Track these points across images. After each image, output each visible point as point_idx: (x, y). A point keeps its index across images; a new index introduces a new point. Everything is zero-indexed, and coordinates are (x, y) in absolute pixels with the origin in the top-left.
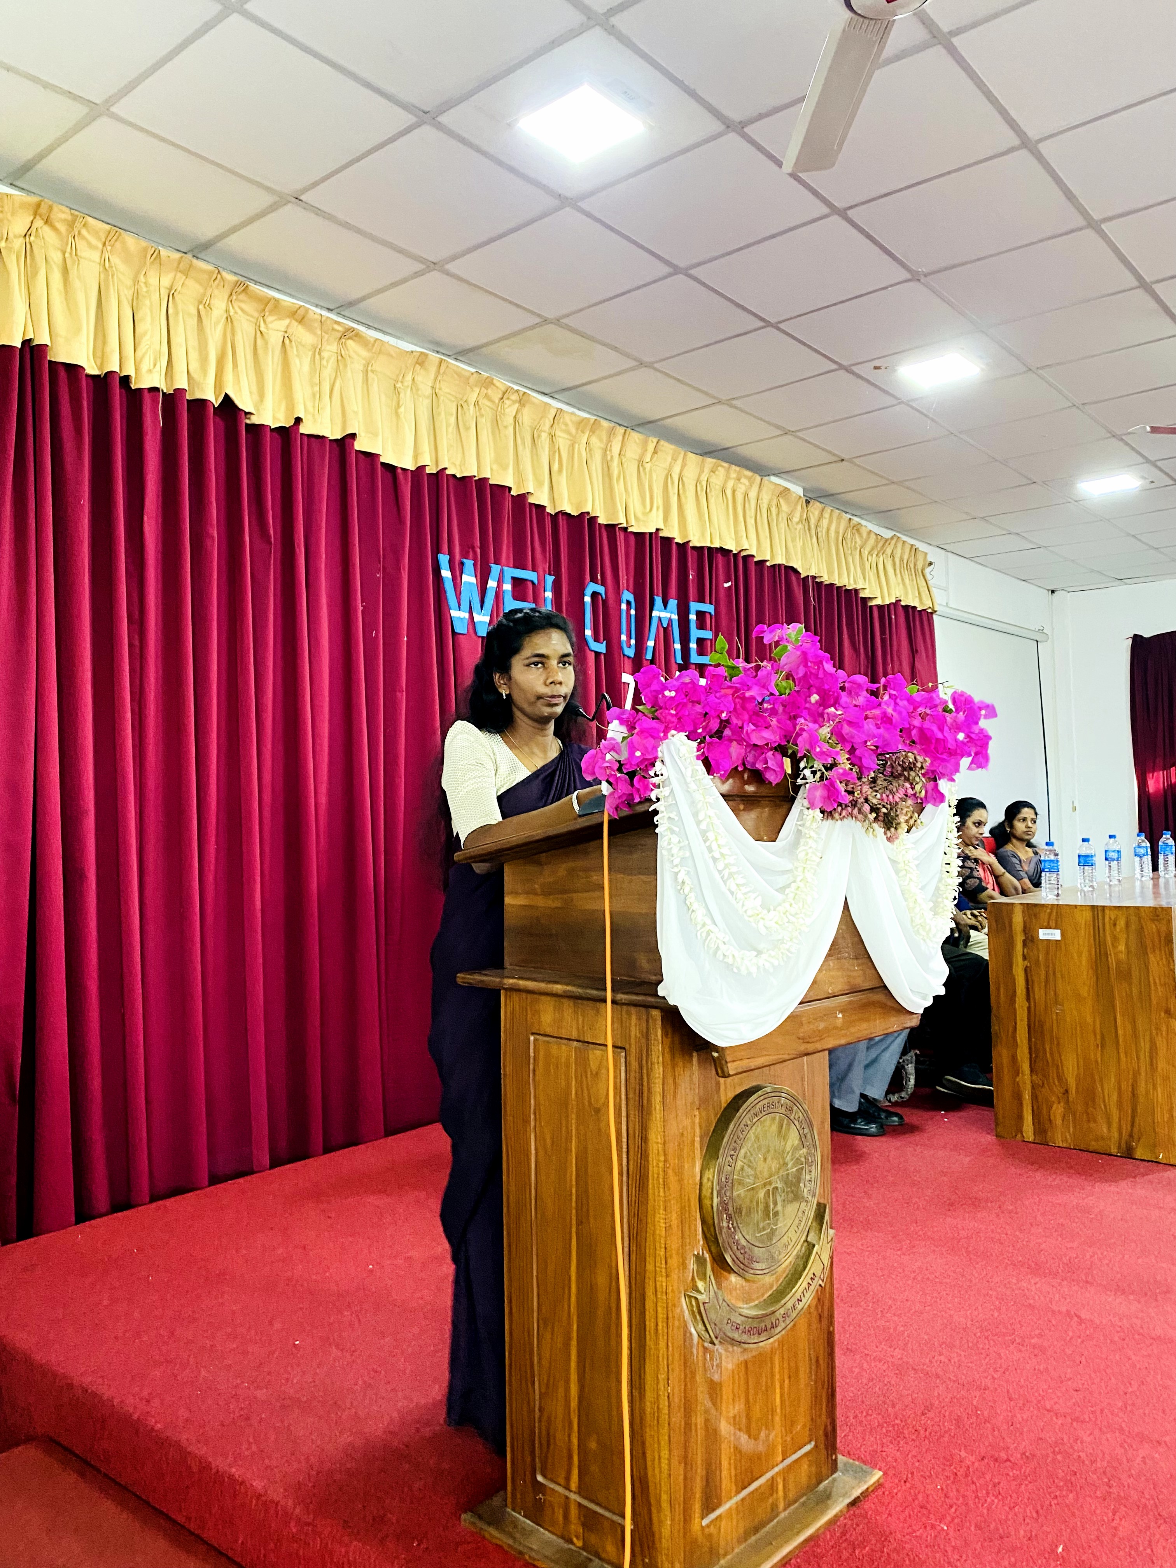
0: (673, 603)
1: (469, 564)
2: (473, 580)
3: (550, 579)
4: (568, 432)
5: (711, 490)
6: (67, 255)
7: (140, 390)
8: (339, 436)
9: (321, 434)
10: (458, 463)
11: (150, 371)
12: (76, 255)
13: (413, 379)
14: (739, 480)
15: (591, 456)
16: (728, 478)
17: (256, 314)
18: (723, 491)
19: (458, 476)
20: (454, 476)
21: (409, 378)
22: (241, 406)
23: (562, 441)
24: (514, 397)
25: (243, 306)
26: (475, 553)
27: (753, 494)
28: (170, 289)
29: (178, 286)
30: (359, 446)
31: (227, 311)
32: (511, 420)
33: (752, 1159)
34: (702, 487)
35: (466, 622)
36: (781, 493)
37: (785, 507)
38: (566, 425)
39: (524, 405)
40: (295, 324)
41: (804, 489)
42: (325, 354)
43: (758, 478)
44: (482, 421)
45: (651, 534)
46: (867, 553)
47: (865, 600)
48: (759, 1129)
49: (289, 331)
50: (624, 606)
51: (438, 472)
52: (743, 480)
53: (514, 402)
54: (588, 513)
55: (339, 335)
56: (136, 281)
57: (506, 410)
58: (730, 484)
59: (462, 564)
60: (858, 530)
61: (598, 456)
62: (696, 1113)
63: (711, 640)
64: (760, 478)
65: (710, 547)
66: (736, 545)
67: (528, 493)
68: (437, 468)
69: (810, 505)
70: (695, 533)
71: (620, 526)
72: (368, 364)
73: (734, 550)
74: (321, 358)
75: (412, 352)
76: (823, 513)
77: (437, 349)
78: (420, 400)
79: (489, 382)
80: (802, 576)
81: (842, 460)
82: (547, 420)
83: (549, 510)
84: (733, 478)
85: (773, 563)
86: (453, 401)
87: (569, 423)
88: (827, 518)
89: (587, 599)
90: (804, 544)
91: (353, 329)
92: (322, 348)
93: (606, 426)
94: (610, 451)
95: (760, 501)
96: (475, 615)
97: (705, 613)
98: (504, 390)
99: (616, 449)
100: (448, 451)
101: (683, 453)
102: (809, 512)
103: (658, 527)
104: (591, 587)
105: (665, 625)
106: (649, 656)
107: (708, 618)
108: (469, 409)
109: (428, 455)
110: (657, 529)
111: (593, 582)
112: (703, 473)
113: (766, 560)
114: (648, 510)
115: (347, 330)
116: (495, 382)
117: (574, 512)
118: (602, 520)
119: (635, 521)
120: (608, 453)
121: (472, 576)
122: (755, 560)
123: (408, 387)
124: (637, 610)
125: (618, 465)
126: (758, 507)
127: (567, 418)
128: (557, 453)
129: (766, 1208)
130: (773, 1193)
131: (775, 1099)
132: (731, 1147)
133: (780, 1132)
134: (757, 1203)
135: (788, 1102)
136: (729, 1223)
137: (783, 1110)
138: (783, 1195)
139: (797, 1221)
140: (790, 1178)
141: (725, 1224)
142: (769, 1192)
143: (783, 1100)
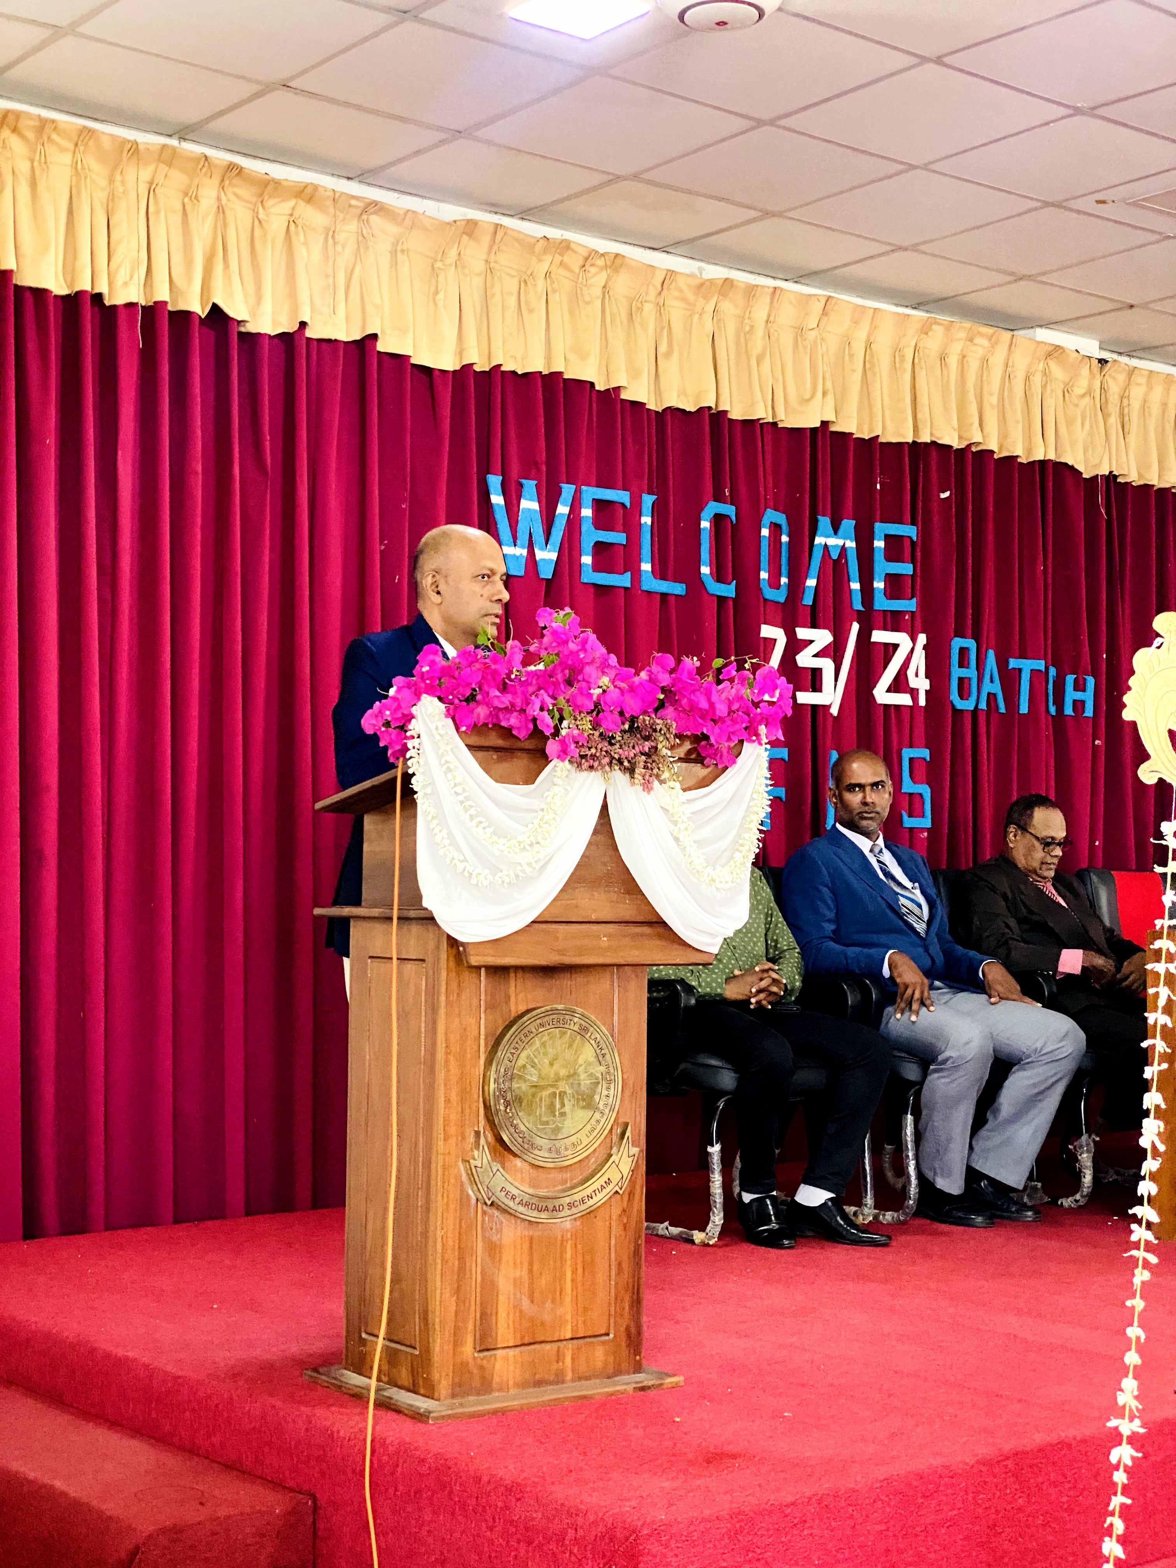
0: (848, 525)
1: (530, 485)
2: (535, 506)
3: (648, 500)
4: (684, 299)
5: (920, 359)
6: (36, 164)
7: (114, 307)
8: (358, 337)
9: (333, 338)
10: (519, 355)
11: (126, 284)
12: (45, 162)
13: (459, 254)
14: (971, 340)
15: (719, 328)
16: (949, 339)
17: (254, 200)
18: (943, 358)
19: (520, 373)
20: (514, 373)
21: (453, 253)
22: (231, 313)
23: (676, 312)
24: (601, 262)
25: (237, 191)
26: (538, 470)
27: (998, 359)
28: (151, 183)
29: (160, 178)
30: (381, 347)
31: (219, 199)
32: (597, 292)
33: (536, 1060)
34: (903, 357)
35: (524, 560)
36: (1049, 355)
37: (1058, 373)
38: (681, 290)
39: (617, 271)
40: (302, 204)
41: (1101, 343)
42: (341, 237)
43: (1006, 336)
44: (554, 298)
45: (813, 429)
48: (546, 1038)
49: (296, 214)
50: (765, 532)
51: (491, 370)
52: (978, 340)
53: (602, 268)
54: (710, 408)
55: (359, 211)
56: (111, 180)
57: (590, 282)
58: (955, 350)
59: (521, 485)
61: (731, 328)
62: (483, 1016)
63: (913, 577)
64: (1010, 334)
65: (914, 442)
66: (960, 438)
67: (619, 387)
68: (489, 364)
69: (1109, 364)
70: (888, 423)
71: (761, 422)
72: (398, 243)
73: (956, 444)
74: (335, 243)
75: (455, 221)
76: (1133, 376)
77: (493, 209)
78: (468, 279)
79: (565, 246)
80: (1084, 476)
81: (1132, 306)
82: (651, 287)
83: (652, 406)
84: (959, 340)
85: (1031, 460)
86: (514, 276)
87: (685, 288)
88: (1143, 380)
89: (705, 524)
90: (1091, 427)
91: (376, 203)
92: (337, 229)
93: (742, 285)
94: (749, 318)
95: (1009, 369)
96: (537, 551)
97: (901, 537)
98: (586, 254)
99: (760, 312)
100: (504, 342)
101: (872, 311)
102: (1106, 377)
103: (825, 419)
104: (712, 508)
105: (835, 555)
106: (808, 600)
107: (907, 544)
108: (535, 285)
109: (476, 350)
110: (823, 422)
111: (714, 501)
112: (904, 335)
113: (1017, 457)
114: (807, 397)
115: (371, 204)
116: (572, 246)
117: (691, 408)
118: (736, 414)
119: (786, 415)
120: (746, 321)
121: (533, 501)
122: (996, 457)
123: (451, 265)
124: (790, 535)
125: (764, 336)
126: (1007, 376)
127: (681, 282)
128: (665, 331)
129: (552, 1106)
130: (560, 1095)
131: (567, 1017)
132: (512, 1046)
133: (570, 1046)
134: (541, 1100)
135: (583, 1022)
136: (506, 1108)
137: (576, 1028)
138: (572, 1100)
139: (589, 1127)
140: (582, 1088)
141: (502, 1108)
142: (554, 1094)
143: (576, 1020)
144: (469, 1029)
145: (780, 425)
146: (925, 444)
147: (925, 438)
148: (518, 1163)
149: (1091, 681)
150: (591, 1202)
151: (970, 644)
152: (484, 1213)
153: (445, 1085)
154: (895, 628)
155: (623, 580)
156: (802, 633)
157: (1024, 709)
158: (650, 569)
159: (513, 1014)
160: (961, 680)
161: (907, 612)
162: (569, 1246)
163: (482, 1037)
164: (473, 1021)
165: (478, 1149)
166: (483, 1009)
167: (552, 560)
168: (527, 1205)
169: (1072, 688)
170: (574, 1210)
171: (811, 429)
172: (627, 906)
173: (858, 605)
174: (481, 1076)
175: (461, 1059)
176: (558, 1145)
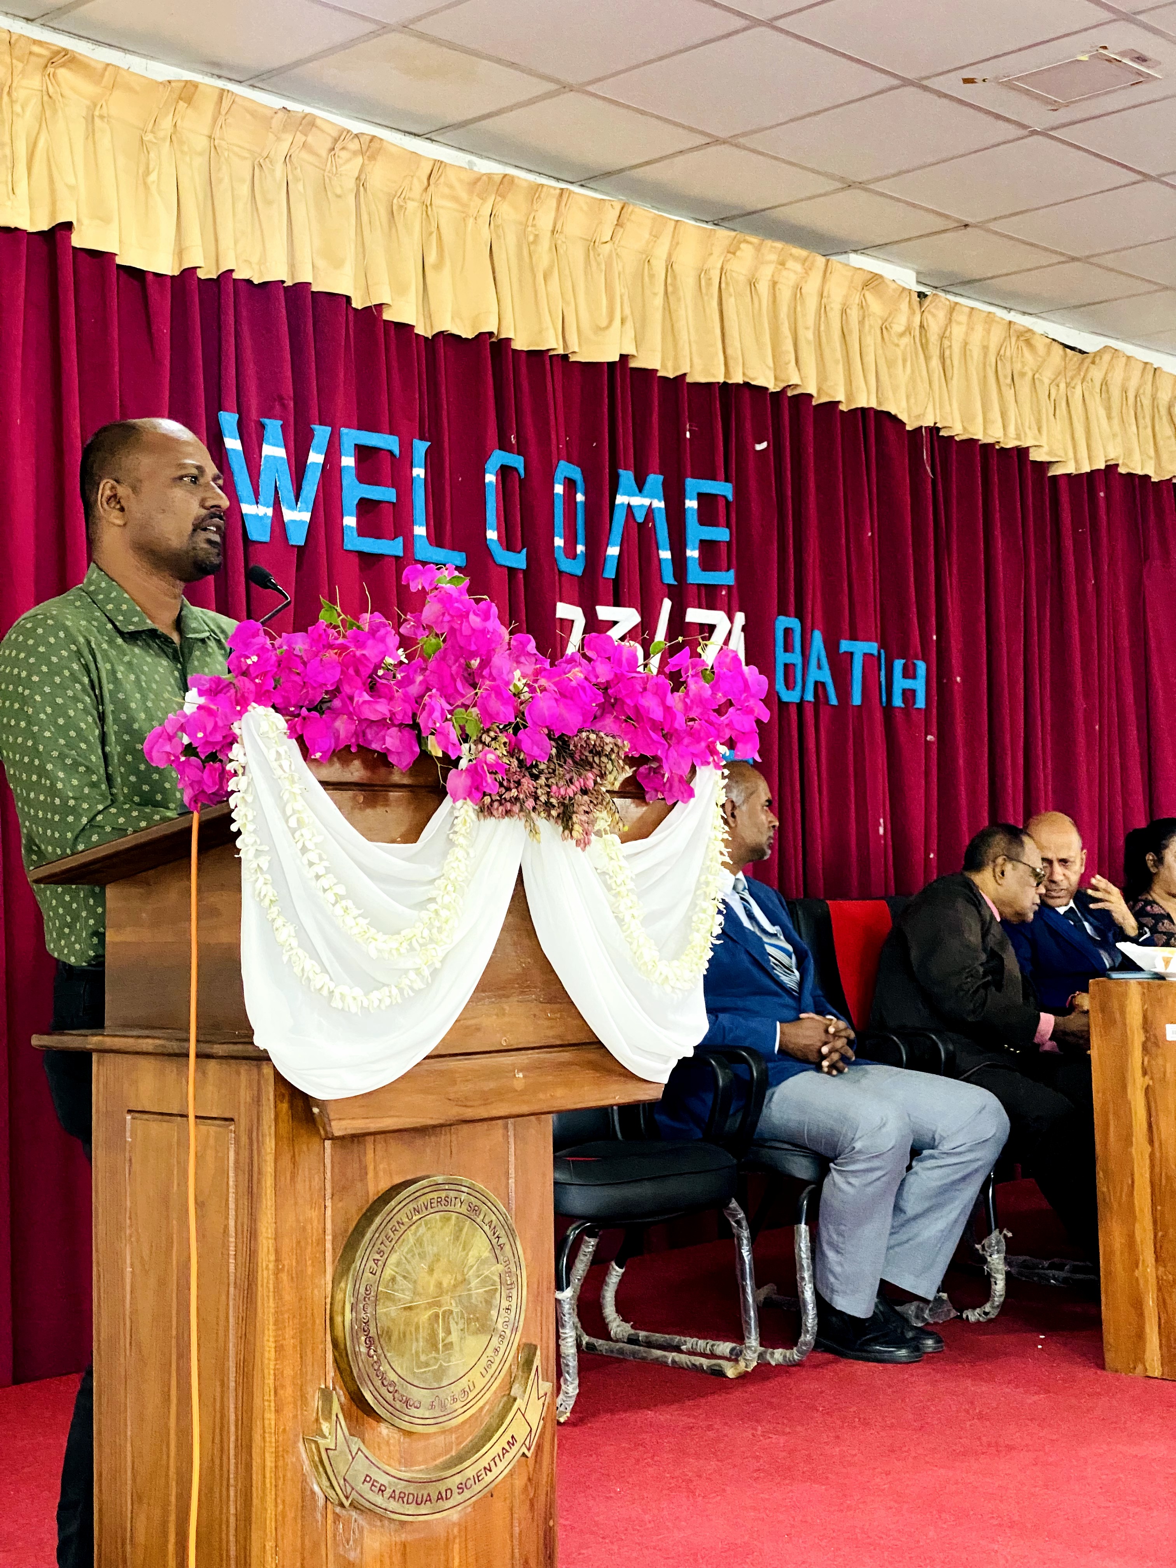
0: (655, 480)
1: (273, 427)
2: (281, 452)
3: (420, 447)
4: (456, 199)
5: (727, 284)
8: (45, 228)
9: (13, 227)
10: (255, 259)
13: (176, 125)
14: (782, 264)
15: (499, 237)
16: (759, 261)
18: (752, 284)
19: (256, 282)
20: (249, 282)
21: (166, 124)
23: (446, 213)
24: (354, 145)
26: (284, 407)
27: (812, 286)
30: (77, 240)
32: (351, 184)
33: (408, 1267)
34: (711, 280)
35: (269, 521)
36: (866, 285)
37: (875, 306)
38: (451, 187)
39: (372, 158)
41: (918, 273)
42: (20, 94)
43: (820, 260)
44: (296, 190)
45: (611, 364)
46: (1047, 381)
47: (1043, 466)
48: (422, 1230)
50: (559, 489)
51: (219, 277)
52: (790, 264)
53: (355, 153)
54: (491, 334)
55: (43, 61)
57: (342, 169)
58: (766, 273)
59: (263, 427)
60: (1028, 342)
61: (511, 239)
62: (329, 1203)
63: (729, 543)
64: (823, 259)
65: (725, 383)
66: (776, 378)
67: (381, 305)
68: (218, 268)
69: (929, 299)
70: (696, 360)
71: (552, 353)
72: (95, 105)
73: (773, 387)
74: (12, 102)
75: (169, 82)
76: (954, 314)
77: (216, 72)
78: (188, 159)
79: (309, 124)
80: (908, 428)
81: (966, 226)
82: (415, 181)
83: (419, 330)
84: (770, 262)
85: (853, 407)
86: (246, 158)
87: (457, 185)
88: (963, 318)
89: (490, 478)
90: (913, 371)
91: (66, 52)
92: (14, 85)
93: (525, 184)
94: (533, 226)
95: (824, 300)
96: (285, 510)
97: (715, 496)
98: (335, 134)
99: (545, 220)
100: (235, 244)
101: (673, 223)
102: (925, 314)
103: (624, 352)
104: (498, 458)
105: (640, 518)
106: (610, 572)
107: (722, 504)
108: (273, 170)
109: (200, 249)
110: (621, 356)
111: (501, 448)
112: (711, 254)
113: (839, 402)
114: (604, 324)
115: (58, 52)
116: (318, 122)
117: (468, 333)
118: (519, 345)
119: (580, 345)
120: (530, 229)
121: (278, 446)
122: (814, 403)
123: (164, 139)
124: (586, 494)
125: (550, 249)
126: (822, 309)
127: (451, 175)
128: (434, 236)
129: (433, 1335)
130: (444, 1317)
131: (452, 1194)
132: (376, 1248)
133: (457, 1238)
134: (417, 1328)
135: (472, 1199)
136: (369, 1348)
137: (464, 1209)
138: (461, 1322)
139: (484, 1360)
140: (473, 1301)
141: (363, 1349)
142: (437, 1316)
143: (463, 1196)
144: (309, 1227)
145: (573, 359)
146: (738, 385)
147: (737, 378)
148: (384, 1430)
149: (921, 666)
150: (490, 1476)
151: (794, 623)
152: (337, 1517)
153: (276, 1323)
154: (711, 606)
155: (393, 547)
156: (604, 612)
157: (857, 700)
158: (424, 534)
159: (372, 1197)
160: (786, 666)
161: (721, 587)
162: (457, 1546)
163: (329, 1238)
164: (314, 1214)
165: (328, 1418)
166: (328, 1195)
167: (303, 522)
168: (401, 1497)
169: (901, 675)
170: (467, 1494)
171: (609, 363)
172: (547, 1023)
173: (669, 578)
174: (329, 1300)
175: (298, 1277)
176: (442, 1396)
